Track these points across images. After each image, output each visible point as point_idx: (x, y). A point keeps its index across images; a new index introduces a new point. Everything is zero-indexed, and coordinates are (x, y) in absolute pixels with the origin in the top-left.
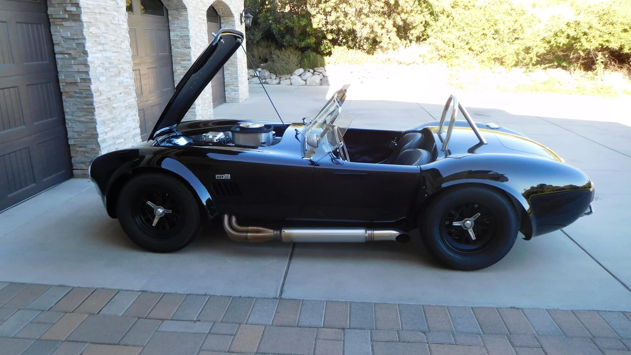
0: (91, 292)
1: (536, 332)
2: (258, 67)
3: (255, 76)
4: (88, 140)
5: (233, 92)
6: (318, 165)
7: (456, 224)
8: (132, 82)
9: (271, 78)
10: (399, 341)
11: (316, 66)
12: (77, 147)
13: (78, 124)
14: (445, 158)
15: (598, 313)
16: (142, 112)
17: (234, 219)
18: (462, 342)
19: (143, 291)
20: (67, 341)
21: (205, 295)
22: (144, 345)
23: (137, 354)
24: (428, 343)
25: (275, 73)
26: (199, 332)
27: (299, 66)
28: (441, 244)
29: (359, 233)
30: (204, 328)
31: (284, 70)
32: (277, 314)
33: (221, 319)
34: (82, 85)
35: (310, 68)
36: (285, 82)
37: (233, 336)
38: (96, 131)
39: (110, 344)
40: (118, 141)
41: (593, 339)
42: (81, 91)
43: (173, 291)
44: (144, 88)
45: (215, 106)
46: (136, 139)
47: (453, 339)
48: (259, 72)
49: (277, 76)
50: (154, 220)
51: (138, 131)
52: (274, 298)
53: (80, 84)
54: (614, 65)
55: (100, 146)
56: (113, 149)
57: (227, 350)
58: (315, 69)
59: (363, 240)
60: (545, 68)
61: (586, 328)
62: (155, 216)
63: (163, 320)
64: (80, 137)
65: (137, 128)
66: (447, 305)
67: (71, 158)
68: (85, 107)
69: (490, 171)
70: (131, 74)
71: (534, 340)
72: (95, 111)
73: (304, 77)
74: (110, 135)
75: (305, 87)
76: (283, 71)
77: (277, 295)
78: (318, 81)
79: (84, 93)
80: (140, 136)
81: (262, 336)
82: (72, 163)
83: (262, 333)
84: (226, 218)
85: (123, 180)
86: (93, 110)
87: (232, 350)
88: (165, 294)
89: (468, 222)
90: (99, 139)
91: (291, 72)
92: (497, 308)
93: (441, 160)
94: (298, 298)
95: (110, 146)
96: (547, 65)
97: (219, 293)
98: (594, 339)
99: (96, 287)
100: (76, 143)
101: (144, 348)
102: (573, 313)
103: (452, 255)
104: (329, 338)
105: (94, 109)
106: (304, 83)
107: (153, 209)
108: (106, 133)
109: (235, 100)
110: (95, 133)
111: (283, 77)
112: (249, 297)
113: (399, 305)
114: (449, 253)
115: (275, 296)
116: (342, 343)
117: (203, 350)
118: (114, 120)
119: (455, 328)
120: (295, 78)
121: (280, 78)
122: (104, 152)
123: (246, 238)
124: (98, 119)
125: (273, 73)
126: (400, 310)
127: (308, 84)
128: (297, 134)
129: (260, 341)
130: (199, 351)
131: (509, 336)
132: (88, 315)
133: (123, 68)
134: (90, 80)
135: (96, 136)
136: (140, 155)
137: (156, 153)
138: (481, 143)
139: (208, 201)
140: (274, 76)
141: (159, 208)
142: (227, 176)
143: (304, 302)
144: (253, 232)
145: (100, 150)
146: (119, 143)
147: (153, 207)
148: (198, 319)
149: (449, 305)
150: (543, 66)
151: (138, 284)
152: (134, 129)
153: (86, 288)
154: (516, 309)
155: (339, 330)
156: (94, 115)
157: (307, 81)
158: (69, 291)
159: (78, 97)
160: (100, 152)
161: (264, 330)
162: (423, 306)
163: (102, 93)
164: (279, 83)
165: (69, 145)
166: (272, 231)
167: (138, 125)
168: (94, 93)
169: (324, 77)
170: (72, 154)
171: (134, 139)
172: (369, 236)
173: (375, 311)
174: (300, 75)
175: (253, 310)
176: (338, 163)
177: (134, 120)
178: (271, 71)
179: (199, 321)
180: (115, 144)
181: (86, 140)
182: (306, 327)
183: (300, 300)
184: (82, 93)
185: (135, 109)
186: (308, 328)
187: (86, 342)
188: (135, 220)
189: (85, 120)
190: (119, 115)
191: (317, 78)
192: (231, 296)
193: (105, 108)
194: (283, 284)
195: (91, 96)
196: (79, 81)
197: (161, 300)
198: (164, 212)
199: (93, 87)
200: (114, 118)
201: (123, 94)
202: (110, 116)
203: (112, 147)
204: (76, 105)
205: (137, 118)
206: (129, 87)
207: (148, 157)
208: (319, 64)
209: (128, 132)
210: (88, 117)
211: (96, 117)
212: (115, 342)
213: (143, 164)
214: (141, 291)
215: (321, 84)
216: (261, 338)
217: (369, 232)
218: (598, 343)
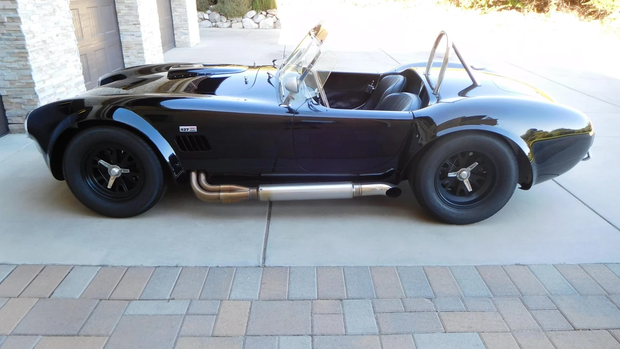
0: (39, 271)
1: (549, 291)
2: (208, 9)
3: (205, 19)
4: (24, 90)
5: (183, 36)
6: (297, 113)
7: (451, 175)
8: (70, 22)
9: (221, 21)
10: (405, 311)
11: (269, 8)
12: (11, 98)
13: (10, 71)
14: (437, 102)
15: (606, 266)
16: (84, 56)
17: (203, 177)
18: (474, 309)
19: (103, 266)
20: (13, 334)
21: (176, 267)
22: (110, 334)
23: (102, 347)
24: (437, 312)
25: (226, 16)
26: (175, 313)
27: (251, 8)
28: (436, 198)
29: (345, 188)
30: (179, 307)
31: (236, 13)
32: (263, 286)
33: (199, 296)
34: (10, 25)
35: (263, 10)
36: (237, 25)
37: (215, 317)
38: (32, 79)
39: (68, 335)
40: (59, 91)
41: (608, 296)
42: (10, 32)
43: (138, 264)
44: (84, 30)
45: (165, 51)
46: (79, 88)
47: (463, 305)
48: (209, 14)
49: (227, 19)
50: (109, 181)
51: (82, 78)
52: (256, 267)
53: (7, 24)
54: (566, 7)
55: (38, 97)
56: (54, 99)
57: (211, 335)
58: (268, 11)
59: (350, 196)
60: (501, 10)
61: (598, 283)
62: (110, 177)
63: (130, 300)
64: (13, 86)
65: (79, 75)
66: (449, 265)
67: (5, 111)
68: (17, 51)
69: (484, 116)
70: (68, 13)
71: (548, 300)
72: (28, 56)
73: (257, 20)
74: (48, 83)
75: (258, 30)
76: (234, 13)
77: (260, 263)
78: (272, 24)
79: (13, 34)
80: (84, 85)
81: (250, 313)
82: (6, 117)
83: (248, 310)
84: (194, 176)
85: (68, 135)
86: (27, 55)
87: (216, 333)
88: (129, 267)
89: (464, 172)
90: (36, 89)
91: (242, 15)
92: (502, 266)
93: (433, 105)
94: (284, 265)
95: (49, 96)
96: (502, 7)
97: (192, 264)
98: (610, 297)
99: (45, 263)
100: (9, 94)
101: (110, 338)
102: (580, 266)
103: (447, 208)
104: (327, 312)
105: (27, 53)
106: (257, 26)
107: (106, 169)
108: (44, 81)
109: (186, 44)
110: (31, 81)
111: (235, 20)
112: (228, 267)
113: (397, 267)
114: (445, 207)
115: (257, 264)
116: (342, 317)
117: (182, 336)
118: (52, 66)
119: (462, 291)
120: (247, 21)
121: (231, 21)
122: (43, 103)
123: (219, 198)
124: (33, 65)
125: (223, 15)
126: (399, 274)
127: (261, 27)
128: (270, 78)
129: (248, 321)
130: (177, 338)
131: (522, 297)
132: (38, 299)
133: (58, 6)
134: (19, 19)
135: (31, 85)
136: (86, 105)
137: (105, 103)
138: (474, 85)
139: (172, 157)
140: (224, 19)
141: (114, 167)
142: (194, 129)
143: (292, 270)
144: (226, 191)
145: (38, 101)
146: (60, 93)
147: (107, 166)
148: (172, 297)
149: (451, 265)
150: (498, 8)
151: (95, 257)
152: (77, 76)
153: (33, 265)
154: (521, 266)
155: (336, 301)
156: (27, 60)
157: (260, 24)
158: (12, 269)
159: (7, 40)
160: (38, 103)
161: (251, 306)
162: (423, 267)
163: (35, 35)
164: (231, 27)
165: (1, 96)
166: (248, 189)
167: (81, 71)
168: (25, 34)
169: (278, 19)
170: (6, 107)
171: (77, 88)
172: (356, 192)
173: (372, 276)
174: (252, 18)
175: (235, 283)
176: (316, 111)
177: (76, 66)
178: (221, 13)
179: (173, 299)
180: (55, 93)
181: (20, 89)
182: (298, 300)
183: (286, 268)
184: (10, 35)
185: (76, 54)
186: (302, 302)
187: (38, 335)
188: (87, 183)
189: (18, 67)
190: (58, 60)
191: (270, 21)
192: (207, 267)
193: (40, 52)
194: (265, 249)
195: (22, 38)
196: (6, 20)
197: (125, 276)
198: (121, 171)
199: (24, 27)
200: (51, 64)
201: (60, 36)
202: (47, 62)
203: (52, 97)
204: (5, 49)
205: (79, 64)
206: (67, 28)
207: (96, 108)
208: (272, 6)
209: (71, 79)
210: (20, 62)
211: (31, 63)
212: (74, 333)
213: (91, 116)
214: (101, 266)
215: (275, 27)
216: (249, 317)
217: (357, 187)
218: (615, 300)
